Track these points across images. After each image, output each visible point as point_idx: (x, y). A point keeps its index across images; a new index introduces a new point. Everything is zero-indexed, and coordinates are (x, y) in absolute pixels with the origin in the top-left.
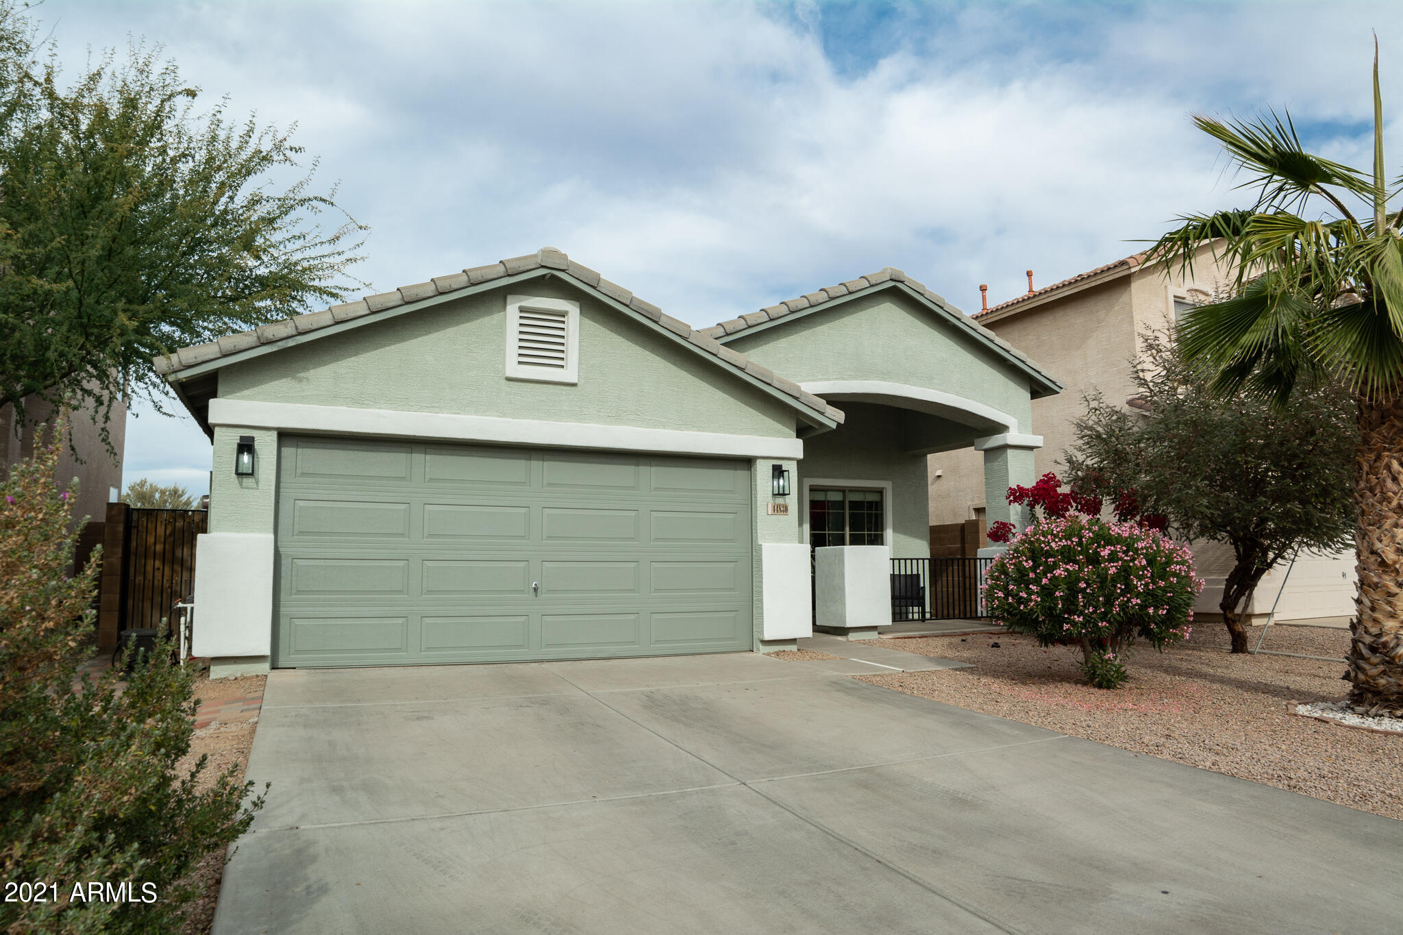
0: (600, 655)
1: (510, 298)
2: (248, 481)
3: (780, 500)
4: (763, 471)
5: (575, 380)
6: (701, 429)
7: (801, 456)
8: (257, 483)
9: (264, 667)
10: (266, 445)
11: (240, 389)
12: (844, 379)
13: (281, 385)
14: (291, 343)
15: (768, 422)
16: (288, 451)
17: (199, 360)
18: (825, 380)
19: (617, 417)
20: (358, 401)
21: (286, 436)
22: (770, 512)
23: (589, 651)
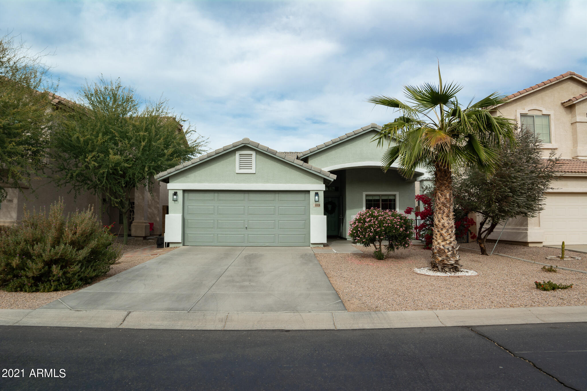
0: (264, 245)
1: (236, 152)
2: (176, 202)
3: (317, 203)
4: (312, 194)
5: (254, 172)
6: (292, 183)
7: (324, 189)
8: (178, 202)
9: (181, 245)
10: (180, 194)
11: (174, 181)
12: (356, 162)
13: (182, 179)
14: (183, 170)
15: (314, 180)
16: (186, 195)
17: (163, 175)
18: (349, 163)
19: (267, 181)
20: (200, 182)
21: (184, 191)
22: (314, 206)
23: (261, 244)
